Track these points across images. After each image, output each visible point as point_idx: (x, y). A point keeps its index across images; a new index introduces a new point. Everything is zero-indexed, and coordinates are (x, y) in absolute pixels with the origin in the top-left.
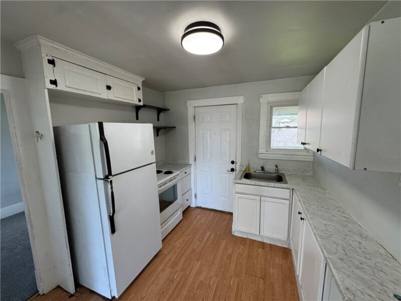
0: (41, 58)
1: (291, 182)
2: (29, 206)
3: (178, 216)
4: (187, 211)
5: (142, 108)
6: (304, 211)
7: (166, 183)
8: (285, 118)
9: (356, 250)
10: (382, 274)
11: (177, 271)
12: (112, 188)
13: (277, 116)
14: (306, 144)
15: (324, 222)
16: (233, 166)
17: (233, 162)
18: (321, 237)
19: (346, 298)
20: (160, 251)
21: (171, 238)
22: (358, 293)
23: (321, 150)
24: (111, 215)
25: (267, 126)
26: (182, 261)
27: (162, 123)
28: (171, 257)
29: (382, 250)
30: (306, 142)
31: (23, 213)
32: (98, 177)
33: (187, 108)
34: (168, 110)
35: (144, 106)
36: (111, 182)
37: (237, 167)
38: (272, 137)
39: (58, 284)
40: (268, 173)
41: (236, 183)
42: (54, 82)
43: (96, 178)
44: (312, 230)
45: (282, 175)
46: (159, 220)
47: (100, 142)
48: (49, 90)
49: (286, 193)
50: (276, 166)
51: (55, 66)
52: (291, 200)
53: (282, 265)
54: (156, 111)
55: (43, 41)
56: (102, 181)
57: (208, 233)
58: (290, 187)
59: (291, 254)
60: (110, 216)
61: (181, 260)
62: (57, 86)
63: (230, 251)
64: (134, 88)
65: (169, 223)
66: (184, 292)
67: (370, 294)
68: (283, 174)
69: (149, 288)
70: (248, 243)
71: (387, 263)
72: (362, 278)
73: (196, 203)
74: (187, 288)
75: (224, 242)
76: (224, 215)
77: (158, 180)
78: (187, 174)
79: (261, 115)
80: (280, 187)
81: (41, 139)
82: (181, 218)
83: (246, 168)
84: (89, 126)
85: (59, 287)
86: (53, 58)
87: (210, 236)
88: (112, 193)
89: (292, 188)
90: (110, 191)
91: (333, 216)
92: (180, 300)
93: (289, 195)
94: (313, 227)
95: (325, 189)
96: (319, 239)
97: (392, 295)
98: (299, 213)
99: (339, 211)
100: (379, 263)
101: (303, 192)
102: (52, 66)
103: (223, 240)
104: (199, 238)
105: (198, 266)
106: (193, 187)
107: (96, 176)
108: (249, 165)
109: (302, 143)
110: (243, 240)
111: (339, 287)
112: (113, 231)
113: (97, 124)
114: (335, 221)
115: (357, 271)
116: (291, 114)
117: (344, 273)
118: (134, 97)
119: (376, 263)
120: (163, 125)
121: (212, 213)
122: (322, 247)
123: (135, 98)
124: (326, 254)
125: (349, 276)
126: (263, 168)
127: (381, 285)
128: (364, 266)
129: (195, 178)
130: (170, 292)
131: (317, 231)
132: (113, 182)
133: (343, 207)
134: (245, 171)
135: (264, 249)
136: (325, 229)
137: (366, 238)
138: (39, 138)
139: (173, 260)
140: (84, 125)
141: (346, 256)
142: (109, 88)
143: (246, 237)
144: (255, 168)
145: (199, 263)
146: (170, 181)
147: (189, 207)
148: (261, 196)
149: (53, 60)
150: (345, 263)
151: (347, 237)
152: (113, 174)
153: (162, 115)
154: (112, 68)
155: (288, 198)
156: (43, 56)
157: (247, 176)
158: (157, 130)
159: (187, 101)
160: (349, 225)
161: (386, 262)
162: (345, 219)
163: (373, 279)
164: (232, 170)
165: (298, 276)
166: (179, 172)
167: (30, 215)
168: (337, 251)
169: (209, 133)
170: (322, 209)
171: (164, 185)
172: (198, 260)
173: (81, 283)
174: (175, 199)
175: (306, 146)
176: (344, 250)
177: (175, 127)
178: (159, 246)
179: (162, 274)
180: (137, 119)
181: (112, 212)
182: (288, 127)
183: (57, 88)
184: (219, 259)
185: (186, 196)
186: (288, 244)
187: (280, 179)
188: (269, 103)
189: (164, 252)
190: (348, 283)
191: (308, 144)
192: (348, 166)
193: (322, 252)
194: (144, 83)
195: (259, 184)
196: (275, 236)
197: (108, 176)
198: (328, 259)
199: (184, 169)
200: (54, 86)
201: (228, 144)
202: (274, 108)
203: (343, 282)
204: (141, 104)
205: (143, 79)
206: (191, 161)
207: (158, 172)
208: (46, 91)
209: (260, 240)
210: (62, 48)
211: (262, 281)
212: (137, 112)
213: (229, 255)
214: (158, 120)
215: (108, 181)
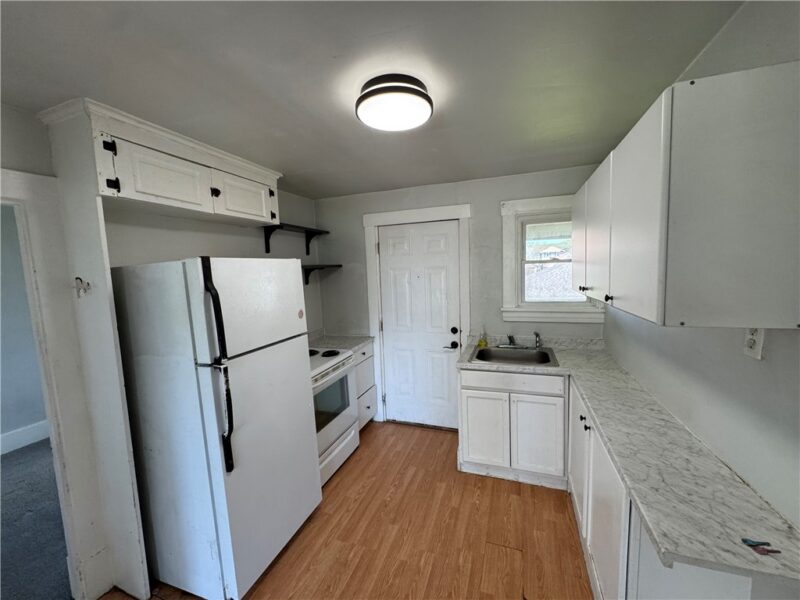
0: (92, 140)
1: (565, 364)
2: (58, 425)
3: (352, 438)
4: (368, 429)
5: (278, 230)
6: (590, 412)
7: (327, 374)
8: (550, 245)
9: (681, 473)
10: (724, 509)
11: (353, 546)
12: (227, 381)
13: (535, 241)
14: (587, 289)
15: (625, 430)
16: (455, 338)
17: (454, 330)
18: (620, 455)
19: (663, 550)
20: (317, 509)
21: (338, 483)
22: (683, 541)
23: (612, 298)
24: (226, 434)
25: (517, 259)
26: (363, 524)
27: (315, 259)
28: (340, 520)
29: (725, 471)
30: (587, 286)
31: (47, 441)
32: (199, 362)
33: (364, 228)
34: (328, 233)
35: (281, 226)
36: (226, 370)
37: (464, 339)
38: (526, 283)
39: (115, 584)
40: (522, 348)
41: (462, 369)
42: (114, 184)
43: (196, 364)
44: (605, 444)
45: (546, 351)
46: (316, 446)
47: (205, 294)
48: (105, 199)
49: (556, 384)
50: (537, 335)
51: (115, 154)
52: (566, 397)
53: (554, 523)
54: (304, 235)
55: (95, 108)
56: (209, 369)
57: (411, 471)
58: (562, 373)
59: (571, 502)
60: (223, 436)
61: (361, 524)
62: (119, 191)
63: (455, 502)
64: (263, 192)
65: (334, 454)
66: (370, 585)
67: (702, 540)
68: (551, 350)
69: (299, 580)
70: (489, 484)
71: (734, 491)
72: (691, 518)
73: (385, 413)
74: (375, 576)
75: (444, 485)
76: (441, 436)
77: (313, 368)
78: (367, 355)
79: (505, 240)
80: (546, 372)
81: (85, 291)
82: (357, 443)
83: (480, 341)
84: (184, 264)
85: (115, 589)
86: (113, 139)
87: (414, 476)
88: (228, 391)
89: (568, 373)
90: (223, 388)
91: (640, 418)
92: (363, 599)
93: (562, 388)
94: (606, 440)
95: (627, 373)
96: (616, 459)
97: (739, 541)
98: (582, 418)
99: (652, 410)
100: (721, 490)
101: (588, 380)
102: (110, 153)
103: (441, 481)
104: (394, 481)
105: (394, 534)
106: (378, 381)
107: (195, 359)
108: (485, 334)
109: (580, 288)
110: (481, 481)
111: (651, 534)
112: (229, 466)
113: (199, 260)
114: (646, 427)
115: (682, 507)
116: (561, 237)
117: (659, 511)
118: (262, 209)
119: (714, 492)
120: (317, 262)
121: (418, 432)
122: (623, 471)
123: (264, 211)
124: (628, 483)
125: (667, 515)
126: (511, 339)
127: (722, 526)
128: (694, 498)
129: (382, 363)
130: (342, 586)
131: (612, 445)
132: (229, 370)
133: (659, 402)
134: (479, 345)
135: (519, 494)
136: (627, 441)
137: (700, 452)
138: (82, 291)
139: (344, 524)
140: (174, 263)
141: (663, 484)
142: (215, 192)
143: (484, 474)
144: (497, 339)
145: (397, 527)
146: (334, 370)
147: (372, 421)
148: (510, 392)
149: (114, 142)
150: (663, 495)
151: (666, 452)
152: (229, 355)
153: (314, 243)
154: (220, 156)
155: (562, 393)
156: (94, 135)
157: (483, 355)
158: (307, 271)
159: (366, 217)
160: (670, 432)
161: (731, 489)
162: (663, 423)
163: (710, 518)
164: (454, 345)
165: (586, 539)
166: (350, 353)
167: (60, 443)
168: (648, 476)
169: (407, 276)
170: (620, 406)
171: (323, 377)
172: (394, 522)
173: (161, 580)
174: (345, 405)
175: (588, 293)
176: (660, 474)
177: (340, 266)
178: (317, 498)
179: (326, 551)
180: (268, 250)
181: (227, 428)
182: (554, 260)
183: (120, 195)
184: (434, 517)
185: (366, 401)
186: (565, 483)
187: (544, 358)
188: (517, 216)
189: (326, 511)
190: (666, 525)
191: (591, 289)
192: (655, 321)
193: (623, 479)
194: (281, 183)
195: (505, 369)
196: (540, 468)
197: (219, 360)
198: (632, 491)
199: (360, 346)
200: (115, 191)
201: (444, 296)
202: (528, 226)
203: (658, 524)
204: (276, 222)
205: (280, 175)
206: (374, 331)
207: (312, 353)
208: (99, 201)
209: (511, 477)
210: (130, 120)
211: (518, 555)
212: (266, 239)
213: (454, 508)
214: (308, 253)
215: (220, 369)
